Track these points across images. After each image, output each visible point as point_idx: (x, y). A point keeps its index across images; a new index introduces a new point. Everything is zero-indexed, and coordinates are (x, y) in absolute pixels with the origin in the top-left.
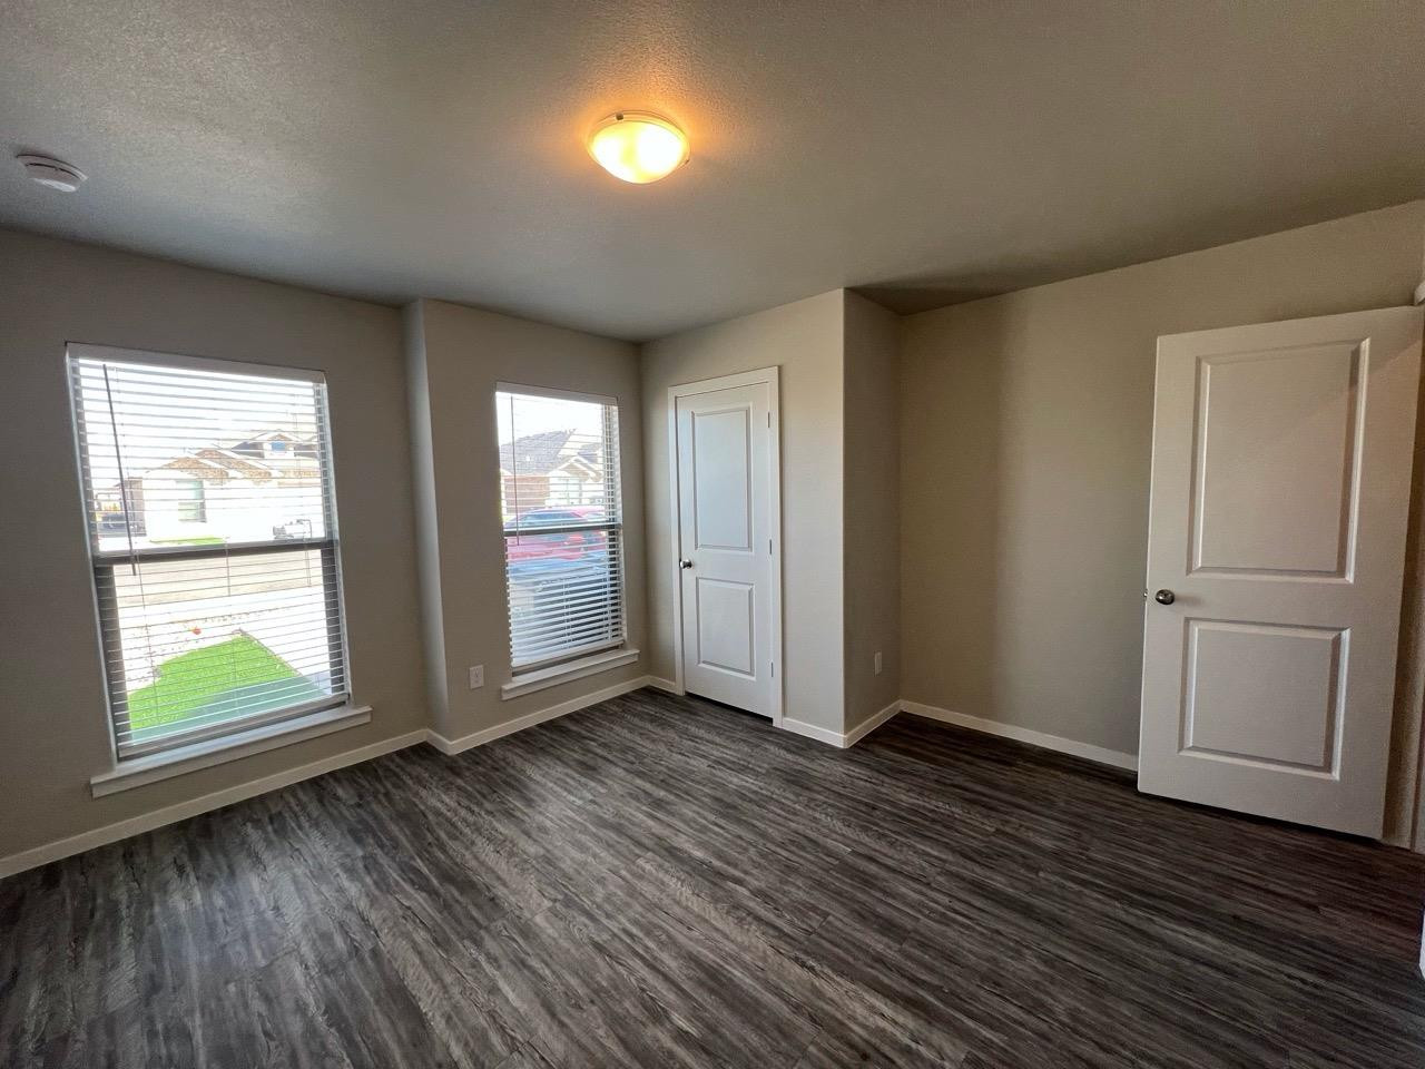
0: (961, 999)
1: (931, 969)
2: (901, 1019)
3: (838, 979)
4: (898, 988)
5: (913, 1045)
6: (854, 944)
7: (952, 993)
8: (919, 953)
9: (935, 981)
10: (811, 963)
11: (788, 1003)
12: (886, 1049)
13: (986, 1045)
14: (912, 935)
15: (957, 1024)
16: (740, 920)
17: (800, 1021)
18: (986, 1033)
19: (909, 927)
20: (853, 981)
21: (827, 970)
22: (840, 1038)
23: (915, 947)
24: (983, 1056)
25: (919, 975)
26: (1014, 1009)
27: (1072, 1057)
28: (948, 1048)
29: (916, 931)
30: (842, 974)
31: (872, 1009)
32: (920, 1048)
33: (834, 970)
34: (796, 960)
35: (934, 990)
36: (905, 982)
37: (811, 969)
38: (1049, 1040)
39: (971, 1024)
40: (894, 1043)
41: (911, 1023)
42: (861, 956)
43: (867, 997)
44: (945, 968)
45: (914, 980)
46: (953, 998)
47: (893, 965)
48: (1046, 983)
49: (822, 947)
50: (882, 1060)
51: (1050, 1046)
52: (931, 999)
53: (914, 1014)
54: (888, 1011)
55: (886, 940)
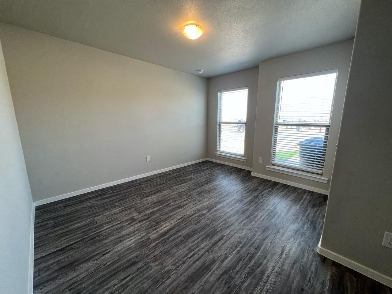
0: (163, 243)
1: (173, 240)
2: (162, 230)
3: (175, 223)
4: (170, 232)
5: (156, 231)
6: (185, 227)
7: (166, 242)
8: (179, 239)
9: (170, 240)
10: (181, 220)
11: (172, 215)
12: (157, 226)
13: (151, 243)
14: (186, 240)
15: (158, 240)
16: (195, 211)
17: (167, 216)
18: (153, 244)
19: (189, 240)
20: (174, 225)
21: (178, 222)
22: (162, 221)
23: (181, 239)
24: (149, 241)
25: (172, 237)
26: (157, 253)
27: (141, 259)
28: (153, 236)
29: (187, 241)
30: (177, 224)
31: (167, 226)
32: (155, 232)
33: (178, 223)
34: (182, 218)
35: (168, 239)
36: (171, 234)
37: (179, 219)
38: (146, 256)
39: (157, 242)
40: (158, 228)
41: (161, 232)
42: (181, 228)
43: (169, 227)
44: (173, 243)
45: (171, 236)
46: (165, 241)
47: (176, 233)
48: (161, 266)
49: (185, 222)
50: (155, 225)
51: (145, 256)
52: (165, 237)
53: (163, 233)
54: (164, 229)
55: (185, 234)
